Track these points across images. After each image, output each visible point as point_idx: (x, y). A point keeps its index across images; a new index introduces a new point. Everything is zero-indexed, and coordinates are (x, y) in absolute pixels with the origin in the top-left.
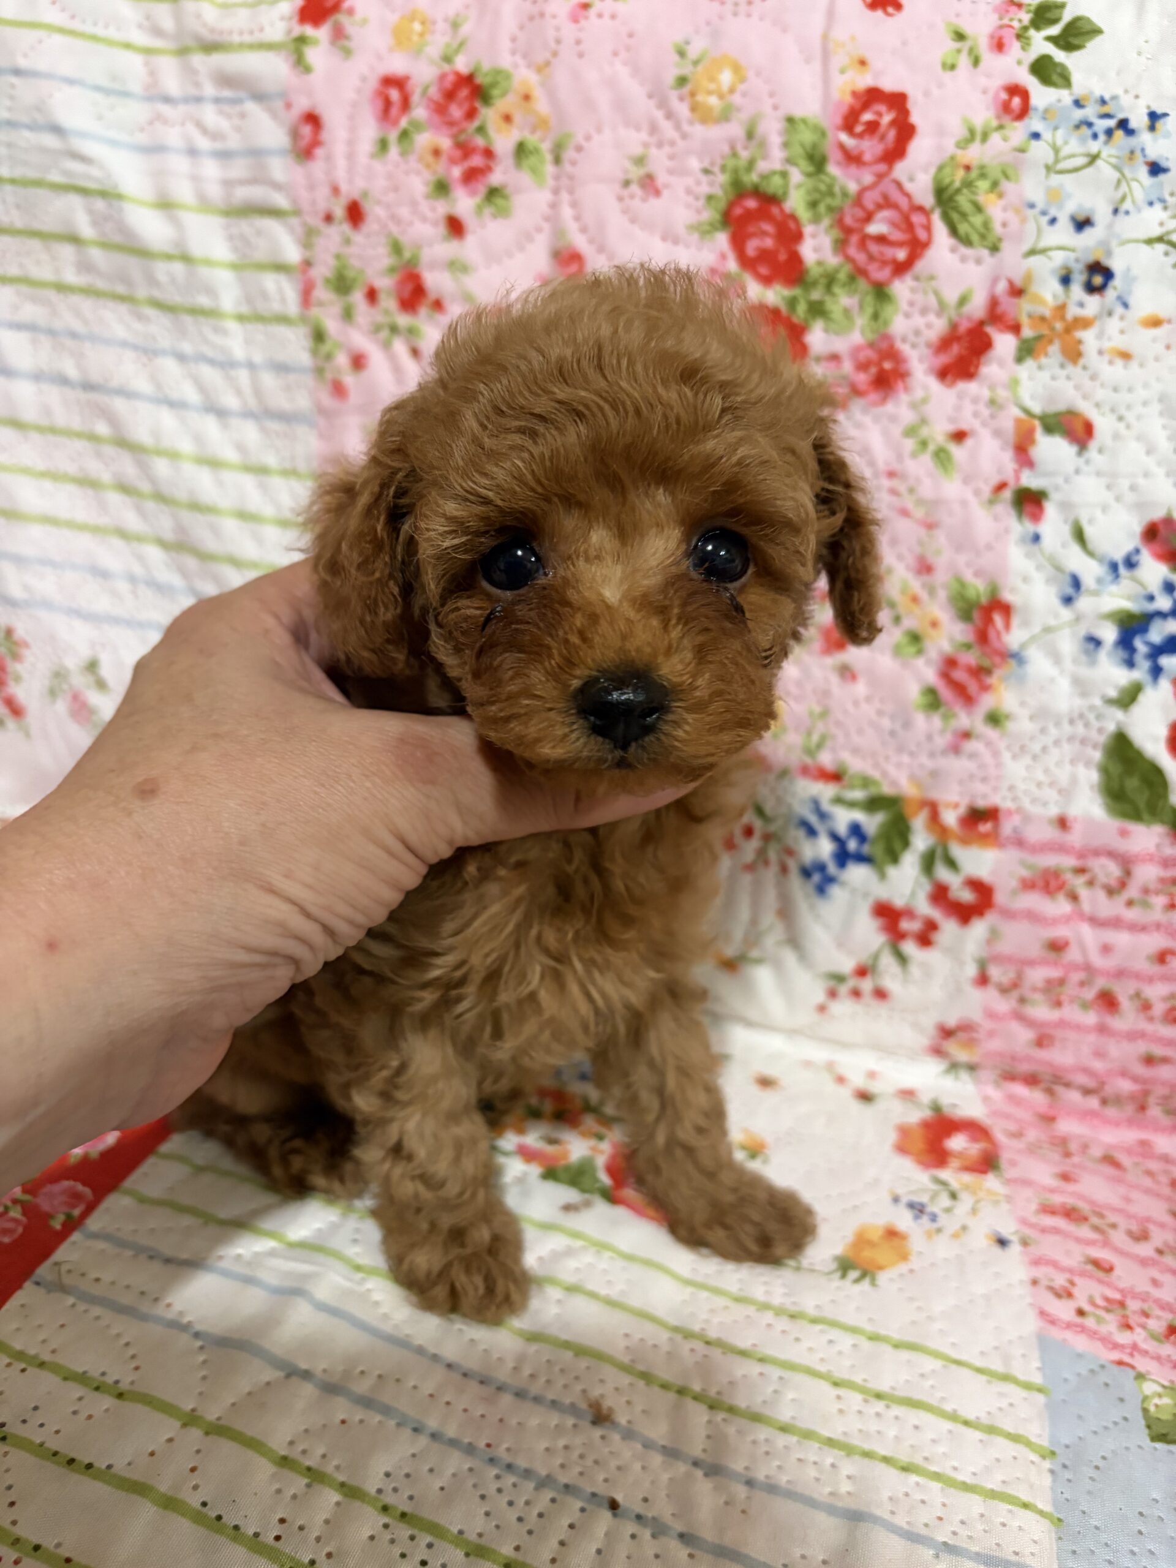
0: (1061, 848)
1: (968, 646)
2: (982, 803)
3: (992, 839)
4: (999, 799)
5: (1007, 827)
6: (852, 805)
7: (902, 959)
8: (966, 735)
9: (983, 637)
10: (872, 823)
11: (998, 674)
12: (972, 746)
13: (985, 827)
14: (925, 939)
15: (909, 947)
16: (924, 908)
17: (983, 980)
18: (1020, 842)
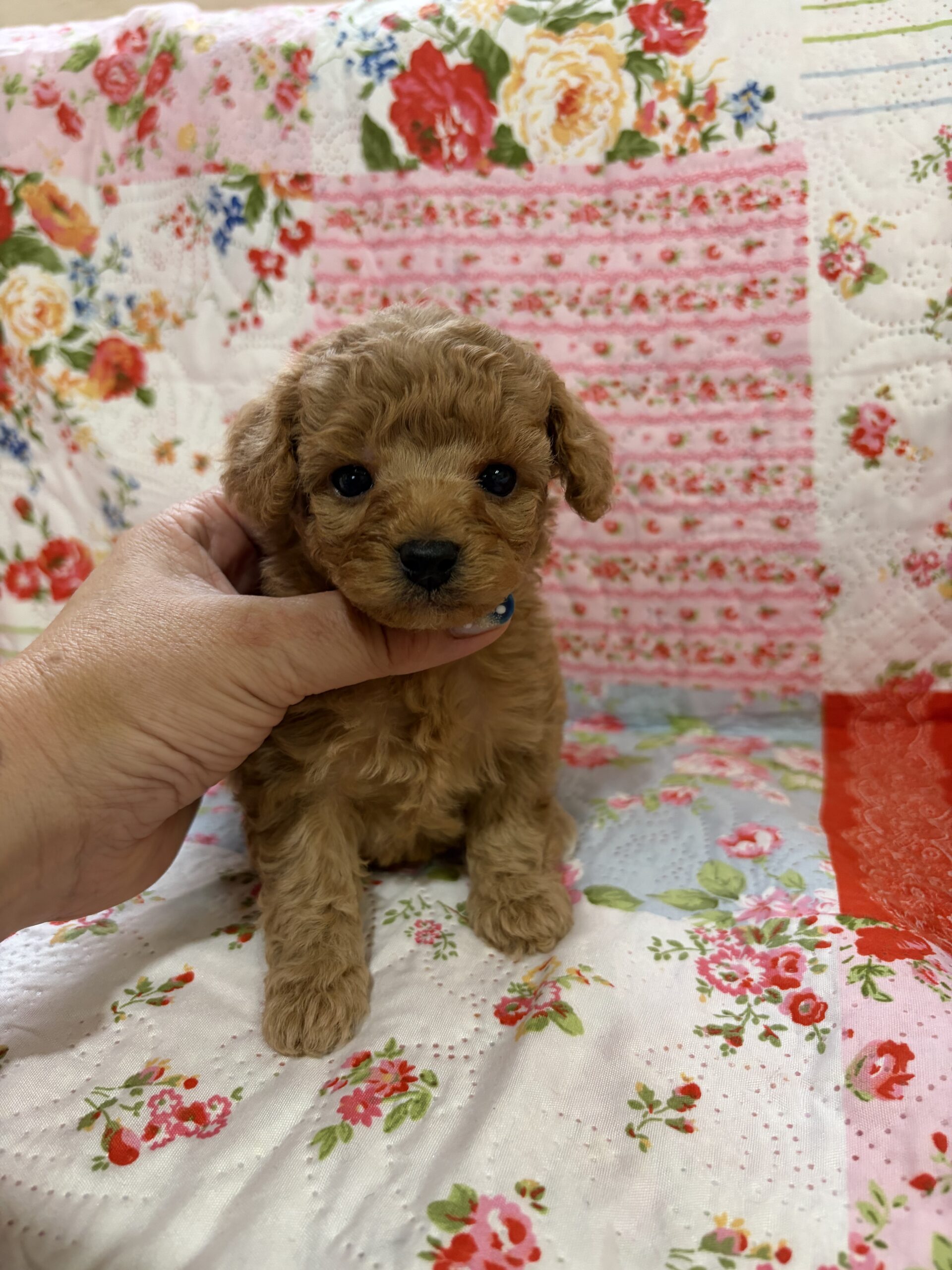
0: (347, 196)
1: (288, 75)
2: (302, 172)
3: (309, 194)
4: (312, 169)
5: (317, 186)
6: (233, 185)
7: (267, 290)
8: (289, 128)
9: (295, 68)
10: (243, 195)
11: (305, 88)
12: (292, 134)
13: (305, 187)
14: (279, 273)
15: (271, 281)
16: (276, 248)
17: (314, 297)
18: (324, 195)
